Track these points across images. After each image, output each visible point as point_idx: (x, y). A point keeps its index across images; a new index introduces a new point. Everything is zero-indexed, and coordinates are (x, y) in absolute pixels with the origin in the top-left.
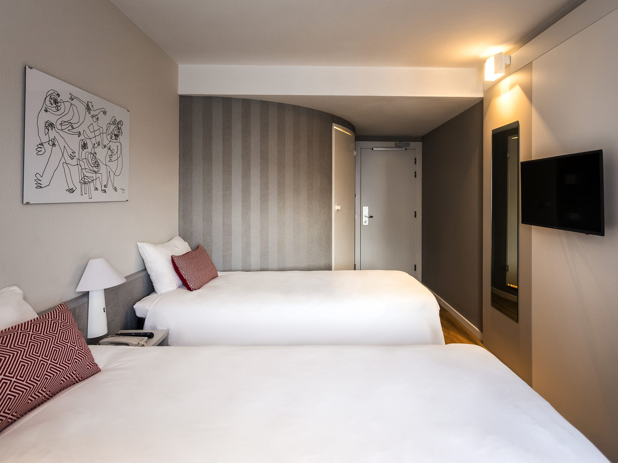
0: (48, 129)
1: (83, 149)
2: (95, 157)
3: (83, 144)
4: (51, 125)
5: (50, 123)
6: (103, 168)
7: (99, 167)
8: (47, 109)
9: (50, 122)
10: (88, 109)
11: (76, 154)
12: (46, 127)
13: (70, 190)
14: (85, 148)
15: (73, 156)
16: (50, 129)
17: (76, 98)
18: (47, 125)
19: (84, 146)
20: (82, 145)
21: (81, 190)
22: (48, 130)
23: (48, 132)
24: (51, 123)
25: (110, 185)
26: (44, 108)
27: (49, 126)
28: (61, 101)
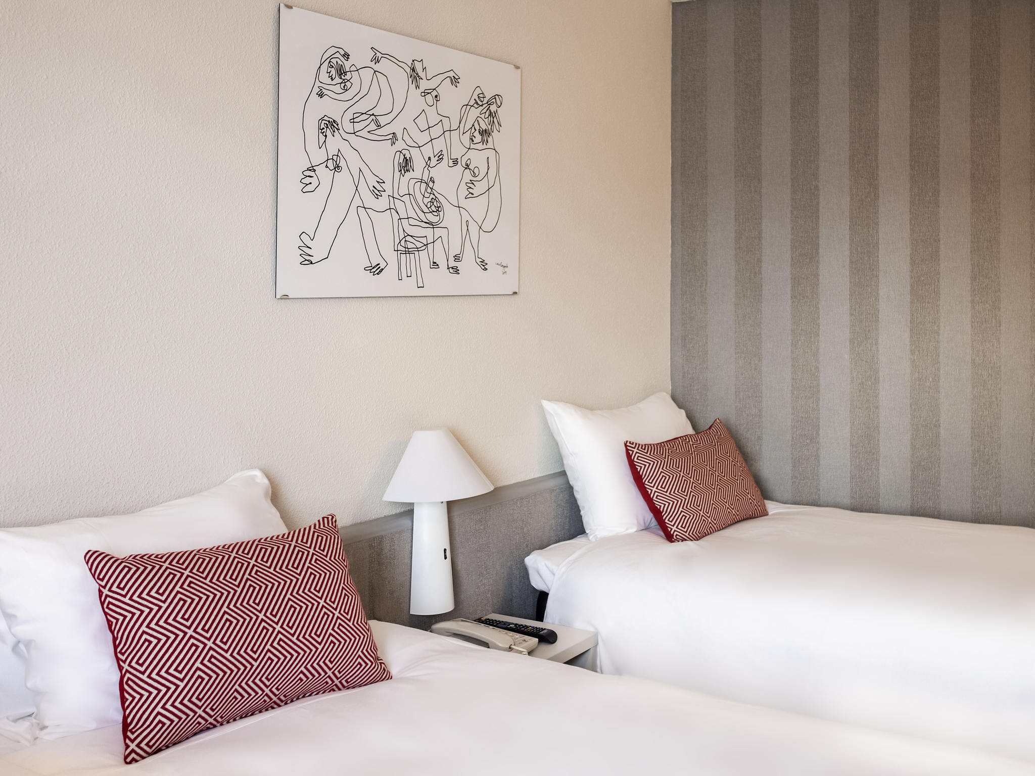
0: (324, 134)
1: (403, 172)
2: (432, 189)
3: (401, 161)
4: (333, 125)
5: (329, 121)
6: (450, 216)
7: (441, 213)
8: (323, 90)
9: (328, 119)
10: (414, 76)
11: (387, 186)
12: (320, 131)
13: (373, 268)
14: (408, 170)
15: (378, 191)
16: (329, 133)
17: (387, 56)
18: (323, 126)
19: (406, 165)
20: (399, 164)
21: (399, 268)
22: (326, 136)
23: (325, 141)
24: (331, 120)
25: (468, 256)
26: (316, 90)
27: (327, 128)
28: (353, 68)
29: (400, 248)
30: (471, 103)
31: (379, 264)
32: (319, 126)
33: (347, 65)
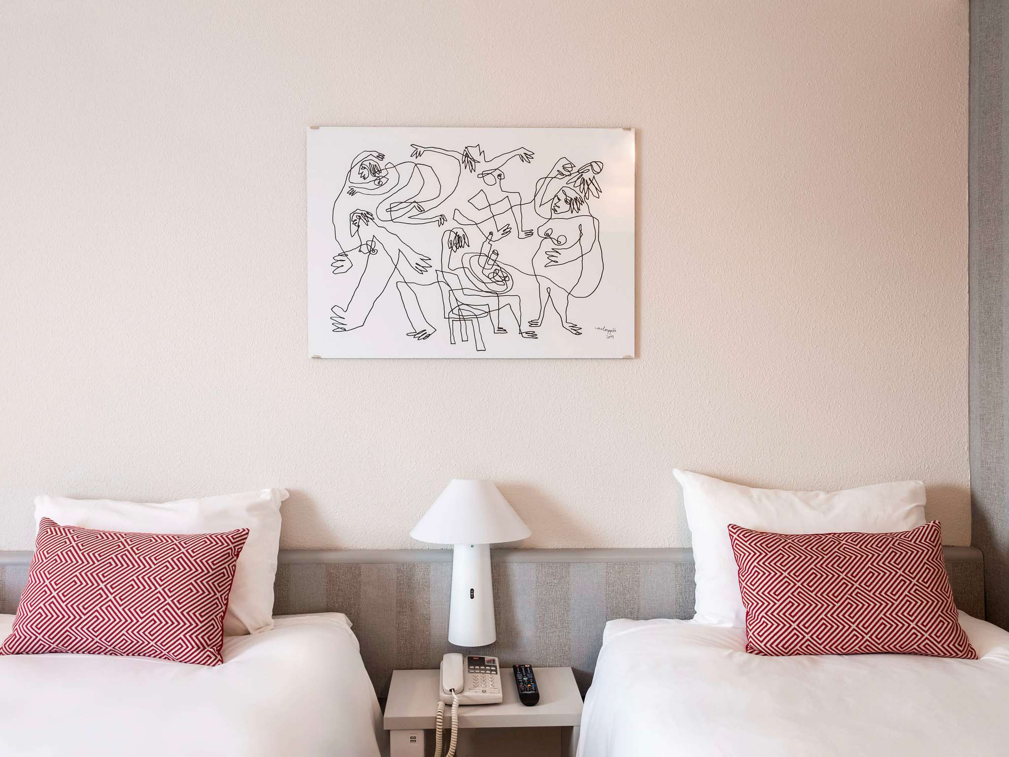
0: (357, 225)
1: (454, 248)
2: (495, 261)
3: (452, 238)
4: (366, 216)
5: (362, 214)
6: (522, 284)
7: (509, 283)
9: (361, 212)
11: (436, 264)
12: (352, 223)
14: (461, 247)
16: (361, 223)
17: (432, 149)
18: (354, 218)
19: (459, 242)
20: (450, 242)
21: (452, 334)
22: (359, 226)
23: (358, 230)
24: (363, 212)
27: (359, 219)
28: (390, 165)
29: (451, 315)
30: (552, 175)
31: (425, 330)
32: (351, 220)
33: (382, 164)
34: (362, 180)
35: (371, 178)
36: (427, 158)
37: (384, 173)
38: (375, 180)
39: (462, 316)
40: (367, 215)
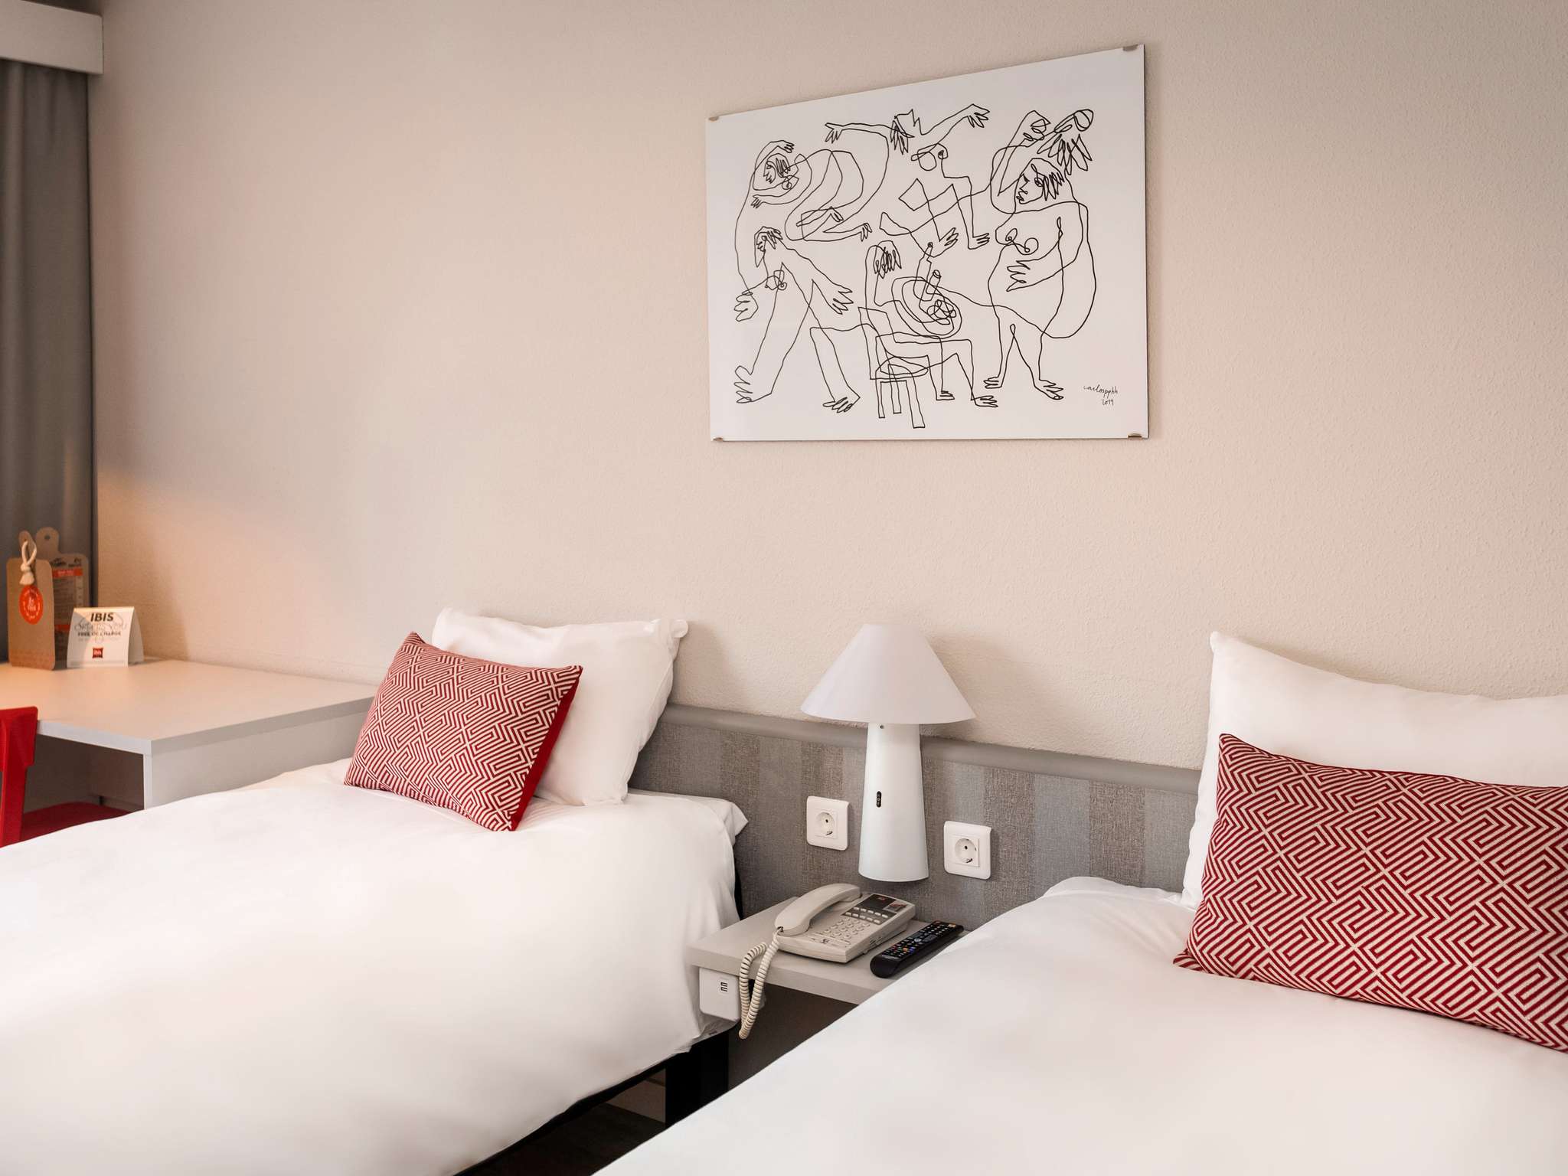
3: (879, 257)
4: (773, 235)
5: (768, 233)
7: (956, 321)
9: (767, 230)
13: (837, 403)
14: (890, 269)
17: (851, 126)
18: (760, 240)
19: (888, 261)
20: (876, 263)
24: (770, 230)
27: (765, 241)
28: (801, 158)
30: (1016, 142)
31: (846, 398)
32: (756, 240)
33: (791, 158)
34: (768, 185)
35: (779, 180)
36: (847, 141)
37: (793, 170)
38: (782, 183)
39: (893, 374)
40: (775, 234)
